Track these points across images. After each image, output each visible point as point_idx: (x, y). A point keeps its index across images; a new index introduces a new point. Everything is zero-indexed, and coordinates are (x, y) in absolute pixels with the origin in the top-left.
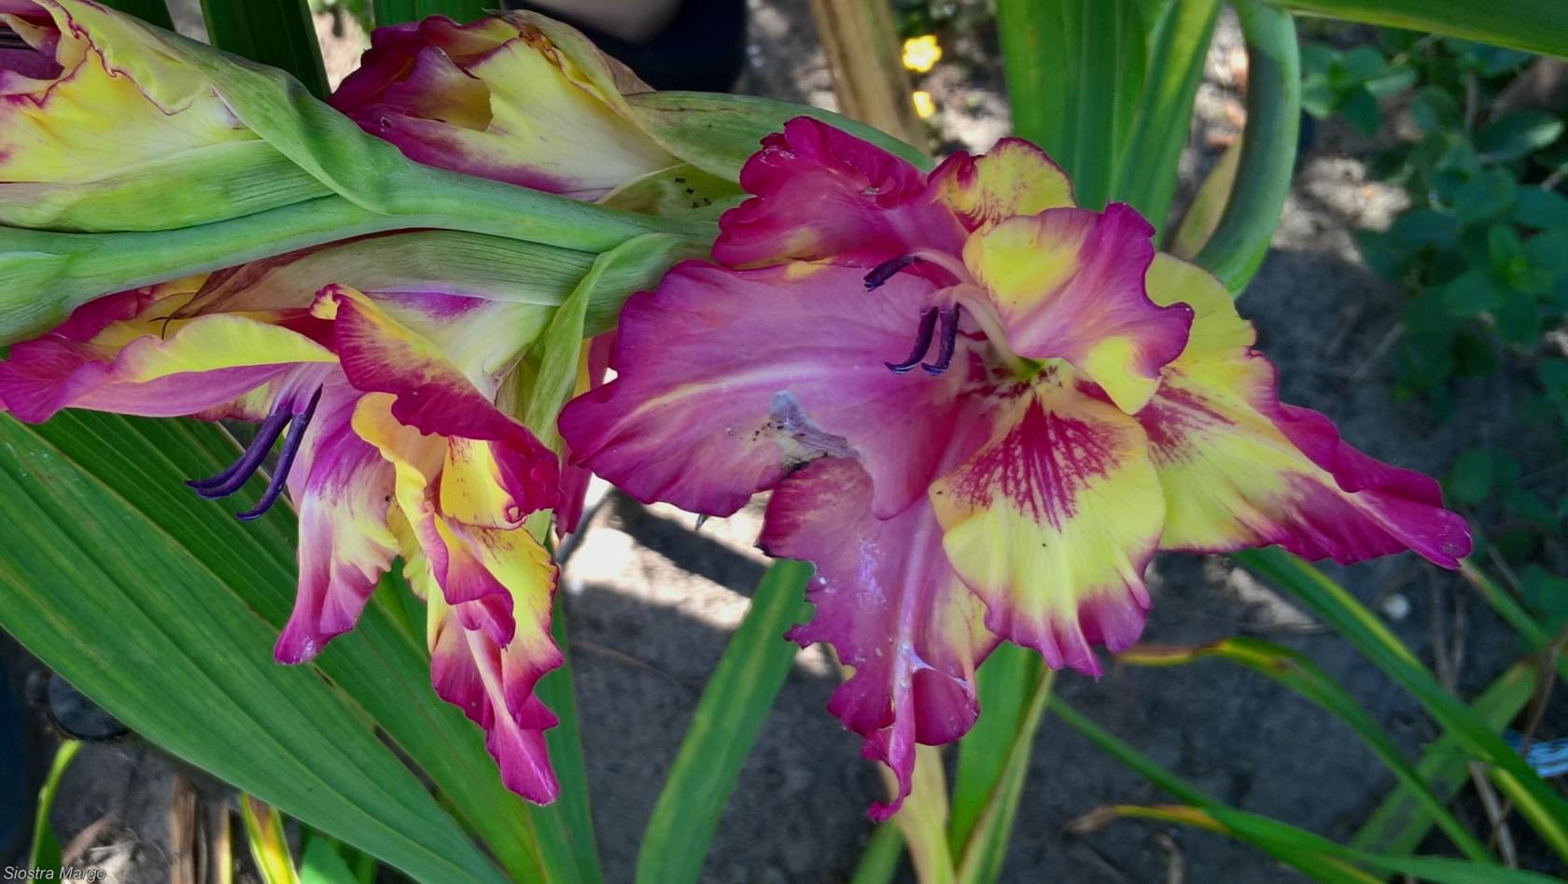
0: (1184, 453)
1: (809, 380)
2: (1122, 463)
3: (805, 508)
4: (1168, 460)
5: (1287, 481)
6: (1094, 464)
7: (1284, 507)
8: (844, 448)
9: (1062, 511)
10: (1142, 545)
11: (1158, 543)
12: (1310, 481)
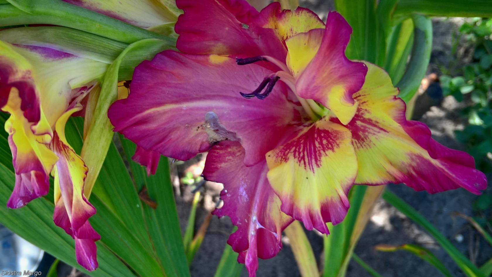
0: (368, 144)
1: (222, 108)
2: (341, 145)
3: (221, 162)
4: (361, 147)
5: (409, 157)
6: (330, 146)
7: (408, 168)
8: (235, 137)
9: (315, 165)
10: (348, 182)
11: (354, 180)
12: (420, 157)
